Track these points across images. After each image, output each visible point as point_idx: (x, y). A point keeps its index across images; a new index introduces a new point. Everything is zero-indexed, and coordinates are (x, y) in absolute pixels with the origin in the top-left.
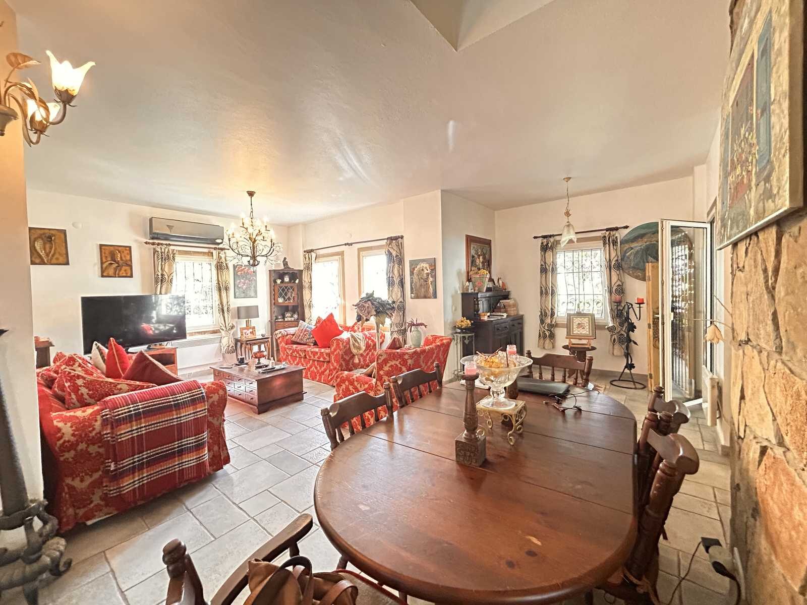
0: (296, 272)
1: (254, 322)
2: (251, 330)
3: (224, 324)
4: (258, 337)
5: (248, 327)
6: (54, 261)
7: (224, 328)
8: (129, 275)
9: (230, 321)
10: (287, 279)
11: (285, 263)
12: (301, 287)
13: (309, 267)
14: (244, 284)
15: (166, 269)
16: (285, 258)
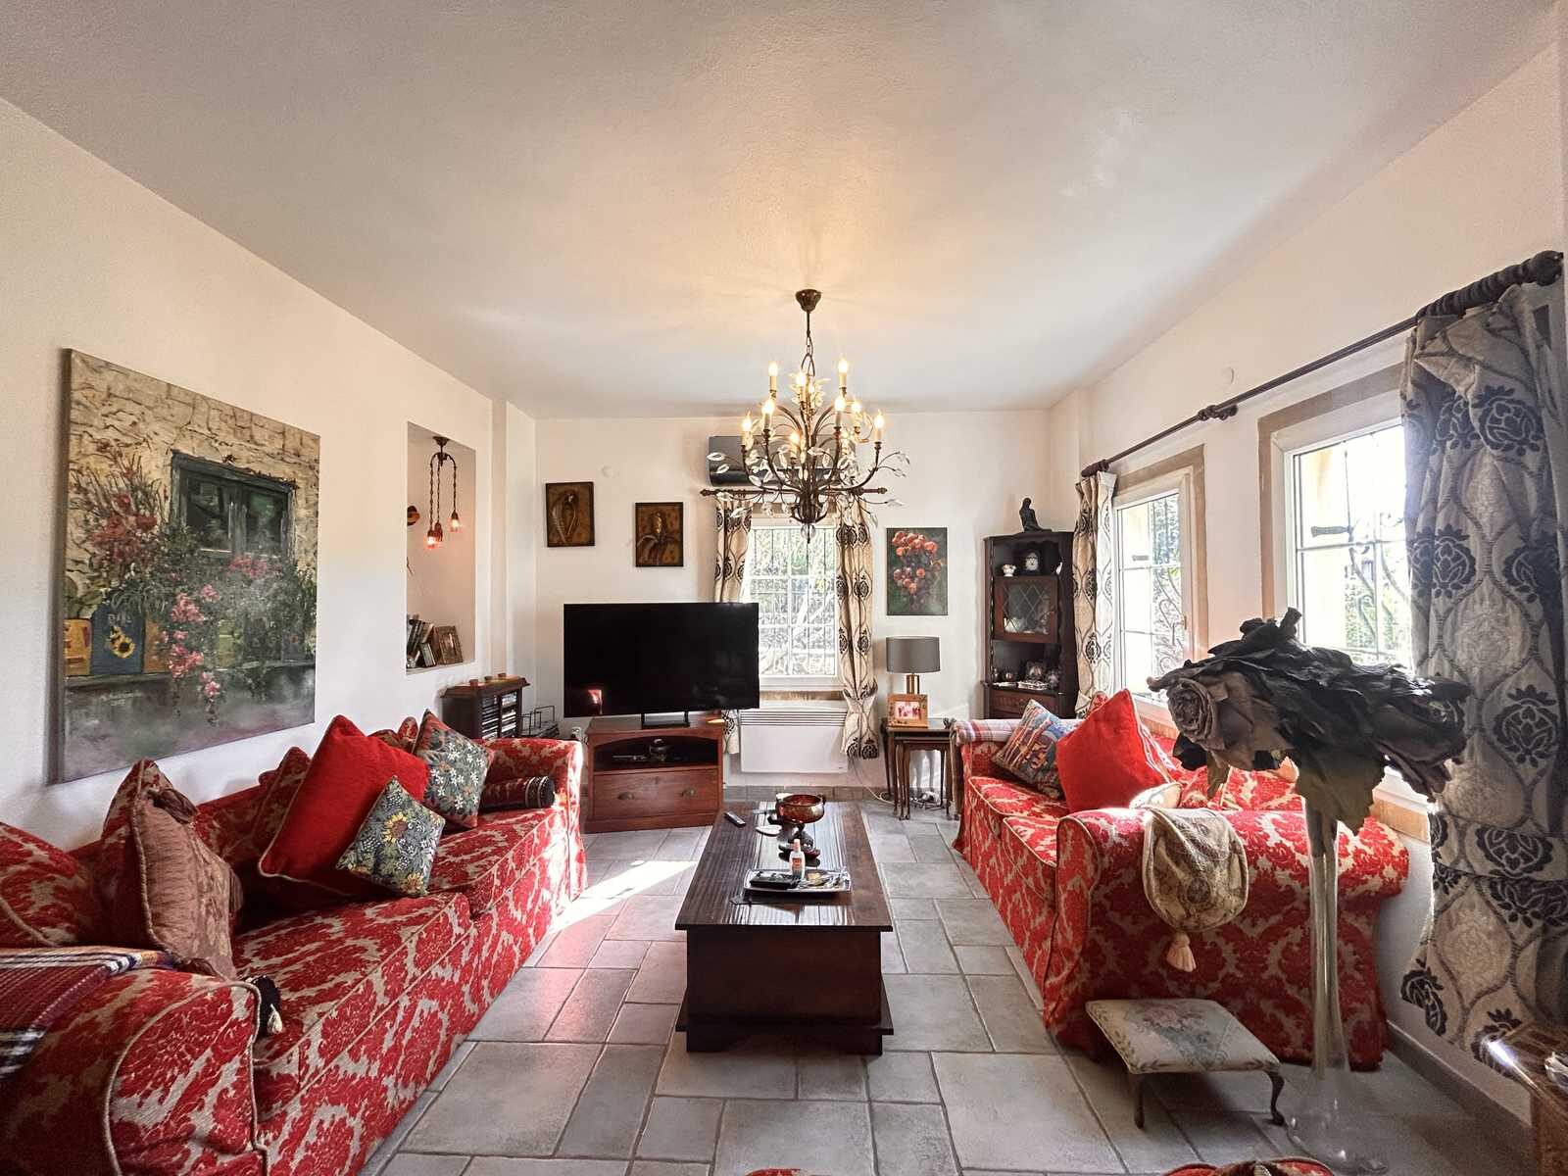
0: (1054, 540)
1: (927, 682)
2: (915, 705)
3: (851, 680)
4: (932, 728)
5: (910, 697)
6: (575, 539)
7: (850, 691)
8: (676, 561)
9: (865, 672)
10: (1032, 564)
11: (1027, 514)
12: (1066, 590)
13: (1088, 524)
14: (912, 578)
15: (733, 548)
16: (1027, 502)
